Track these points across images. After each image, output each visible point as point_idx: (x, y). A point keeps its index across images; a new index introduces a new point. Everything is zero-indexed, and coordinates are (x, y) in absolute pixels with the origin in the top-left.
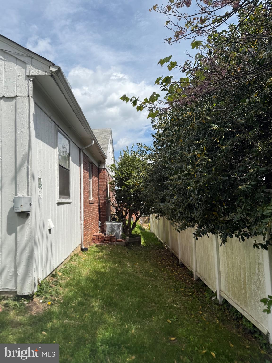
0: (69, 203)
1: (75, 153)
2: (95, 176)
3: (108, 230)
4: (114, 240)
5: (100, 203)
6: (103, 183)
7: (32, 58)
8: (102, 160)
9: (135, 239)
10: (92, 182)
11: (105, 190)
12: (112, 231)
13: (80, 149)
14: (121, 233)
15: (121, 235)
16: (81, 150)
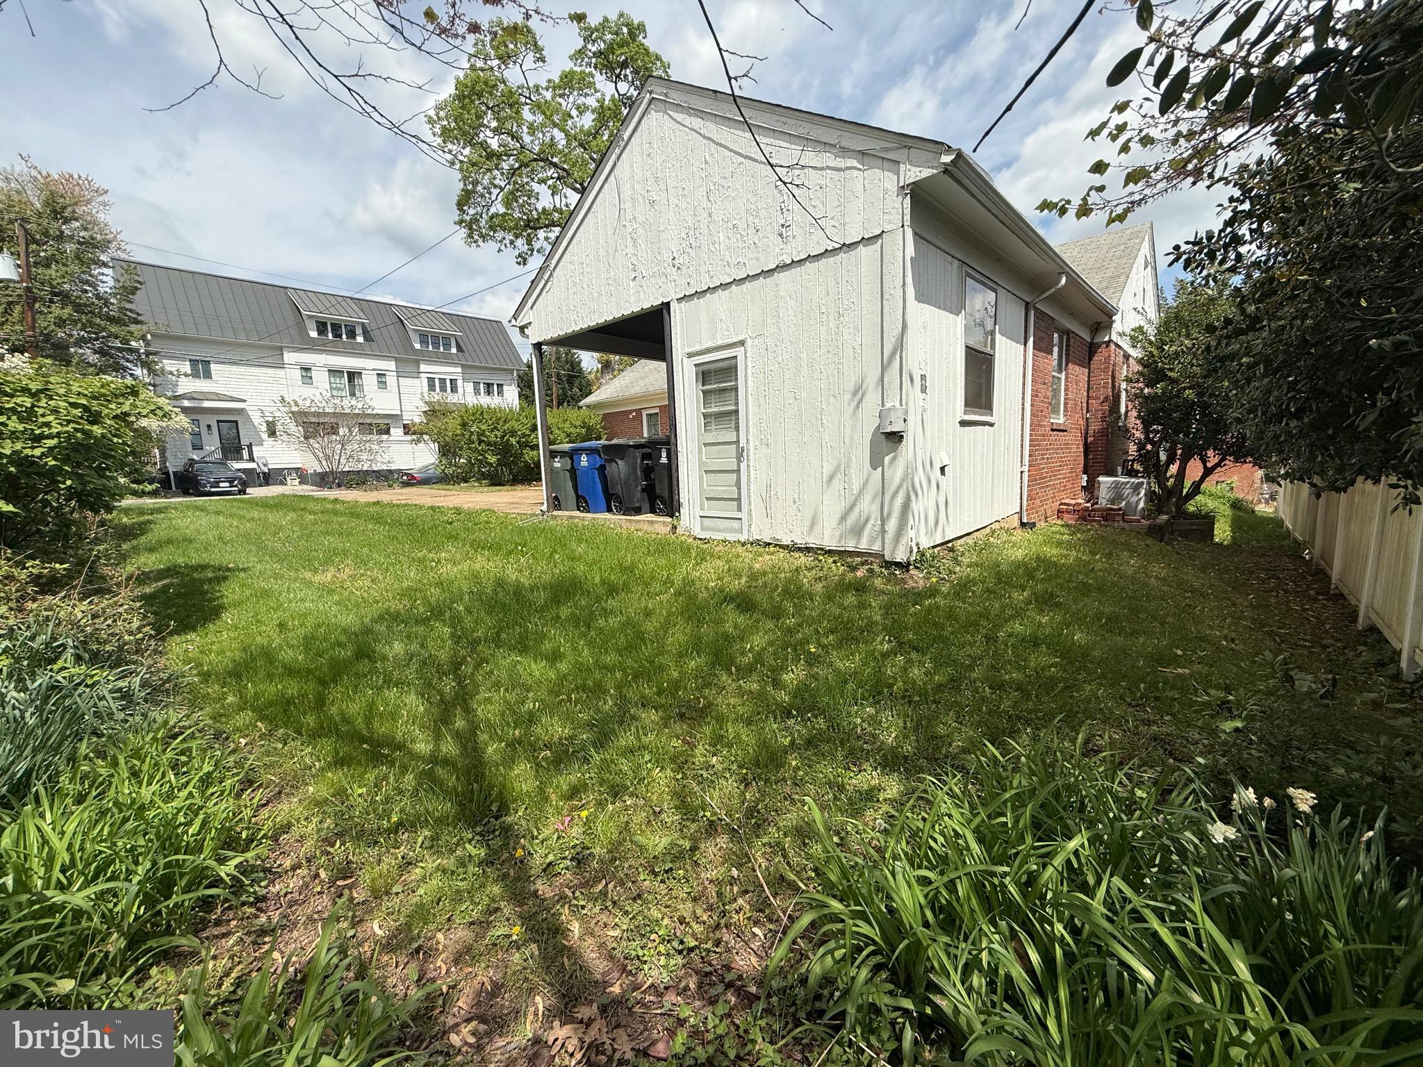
0: (992, 425)
1: (1014, 313)
2: (1075, 363)
3: (1104, 495)
4: (1117, 518)
5: (1091, 432)
6: (1103, 379)
7: (910, 148)
8: (1102, 318)
9: (1193, 524)
10: (1067, 378)
11: (1107, 398)
12: (1118, 497)
13: (1027, 304)
14: (1142, 505)
15: (1143, 509)
16: (1031, 306)
